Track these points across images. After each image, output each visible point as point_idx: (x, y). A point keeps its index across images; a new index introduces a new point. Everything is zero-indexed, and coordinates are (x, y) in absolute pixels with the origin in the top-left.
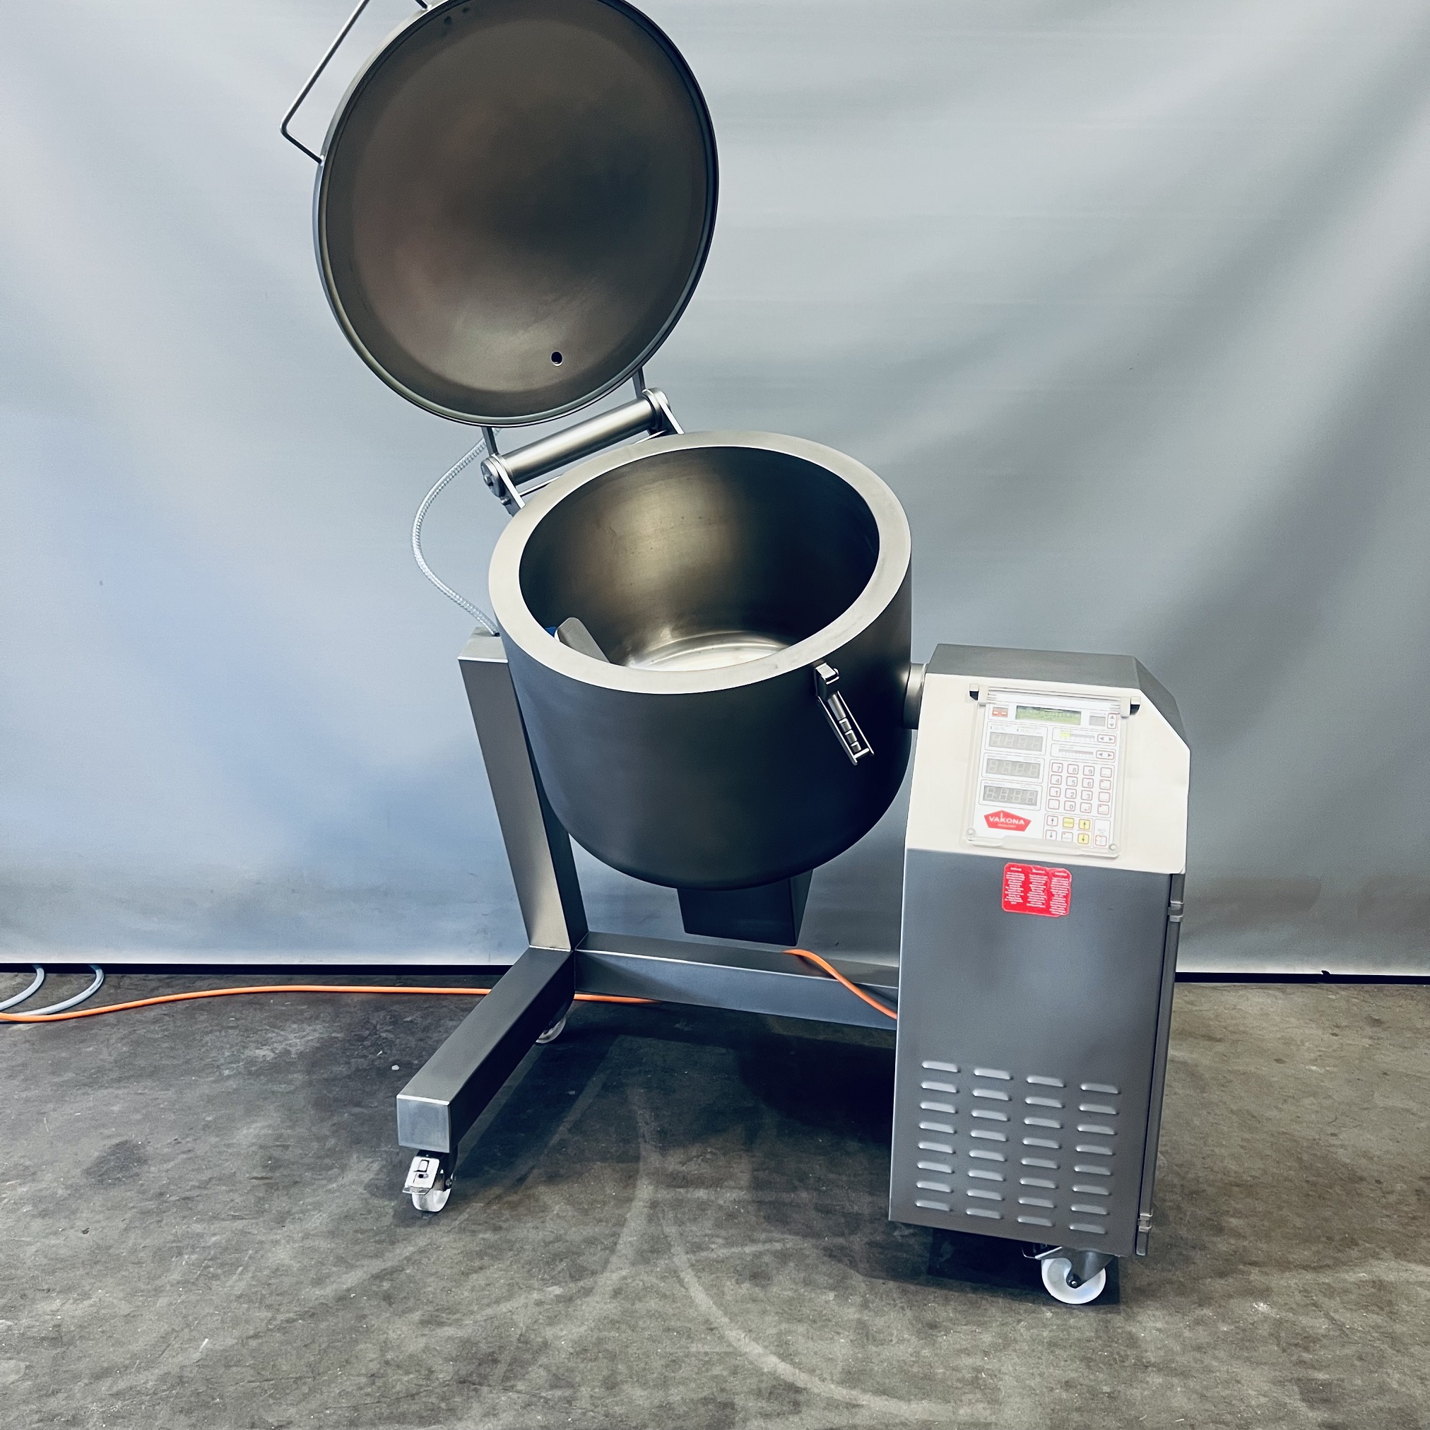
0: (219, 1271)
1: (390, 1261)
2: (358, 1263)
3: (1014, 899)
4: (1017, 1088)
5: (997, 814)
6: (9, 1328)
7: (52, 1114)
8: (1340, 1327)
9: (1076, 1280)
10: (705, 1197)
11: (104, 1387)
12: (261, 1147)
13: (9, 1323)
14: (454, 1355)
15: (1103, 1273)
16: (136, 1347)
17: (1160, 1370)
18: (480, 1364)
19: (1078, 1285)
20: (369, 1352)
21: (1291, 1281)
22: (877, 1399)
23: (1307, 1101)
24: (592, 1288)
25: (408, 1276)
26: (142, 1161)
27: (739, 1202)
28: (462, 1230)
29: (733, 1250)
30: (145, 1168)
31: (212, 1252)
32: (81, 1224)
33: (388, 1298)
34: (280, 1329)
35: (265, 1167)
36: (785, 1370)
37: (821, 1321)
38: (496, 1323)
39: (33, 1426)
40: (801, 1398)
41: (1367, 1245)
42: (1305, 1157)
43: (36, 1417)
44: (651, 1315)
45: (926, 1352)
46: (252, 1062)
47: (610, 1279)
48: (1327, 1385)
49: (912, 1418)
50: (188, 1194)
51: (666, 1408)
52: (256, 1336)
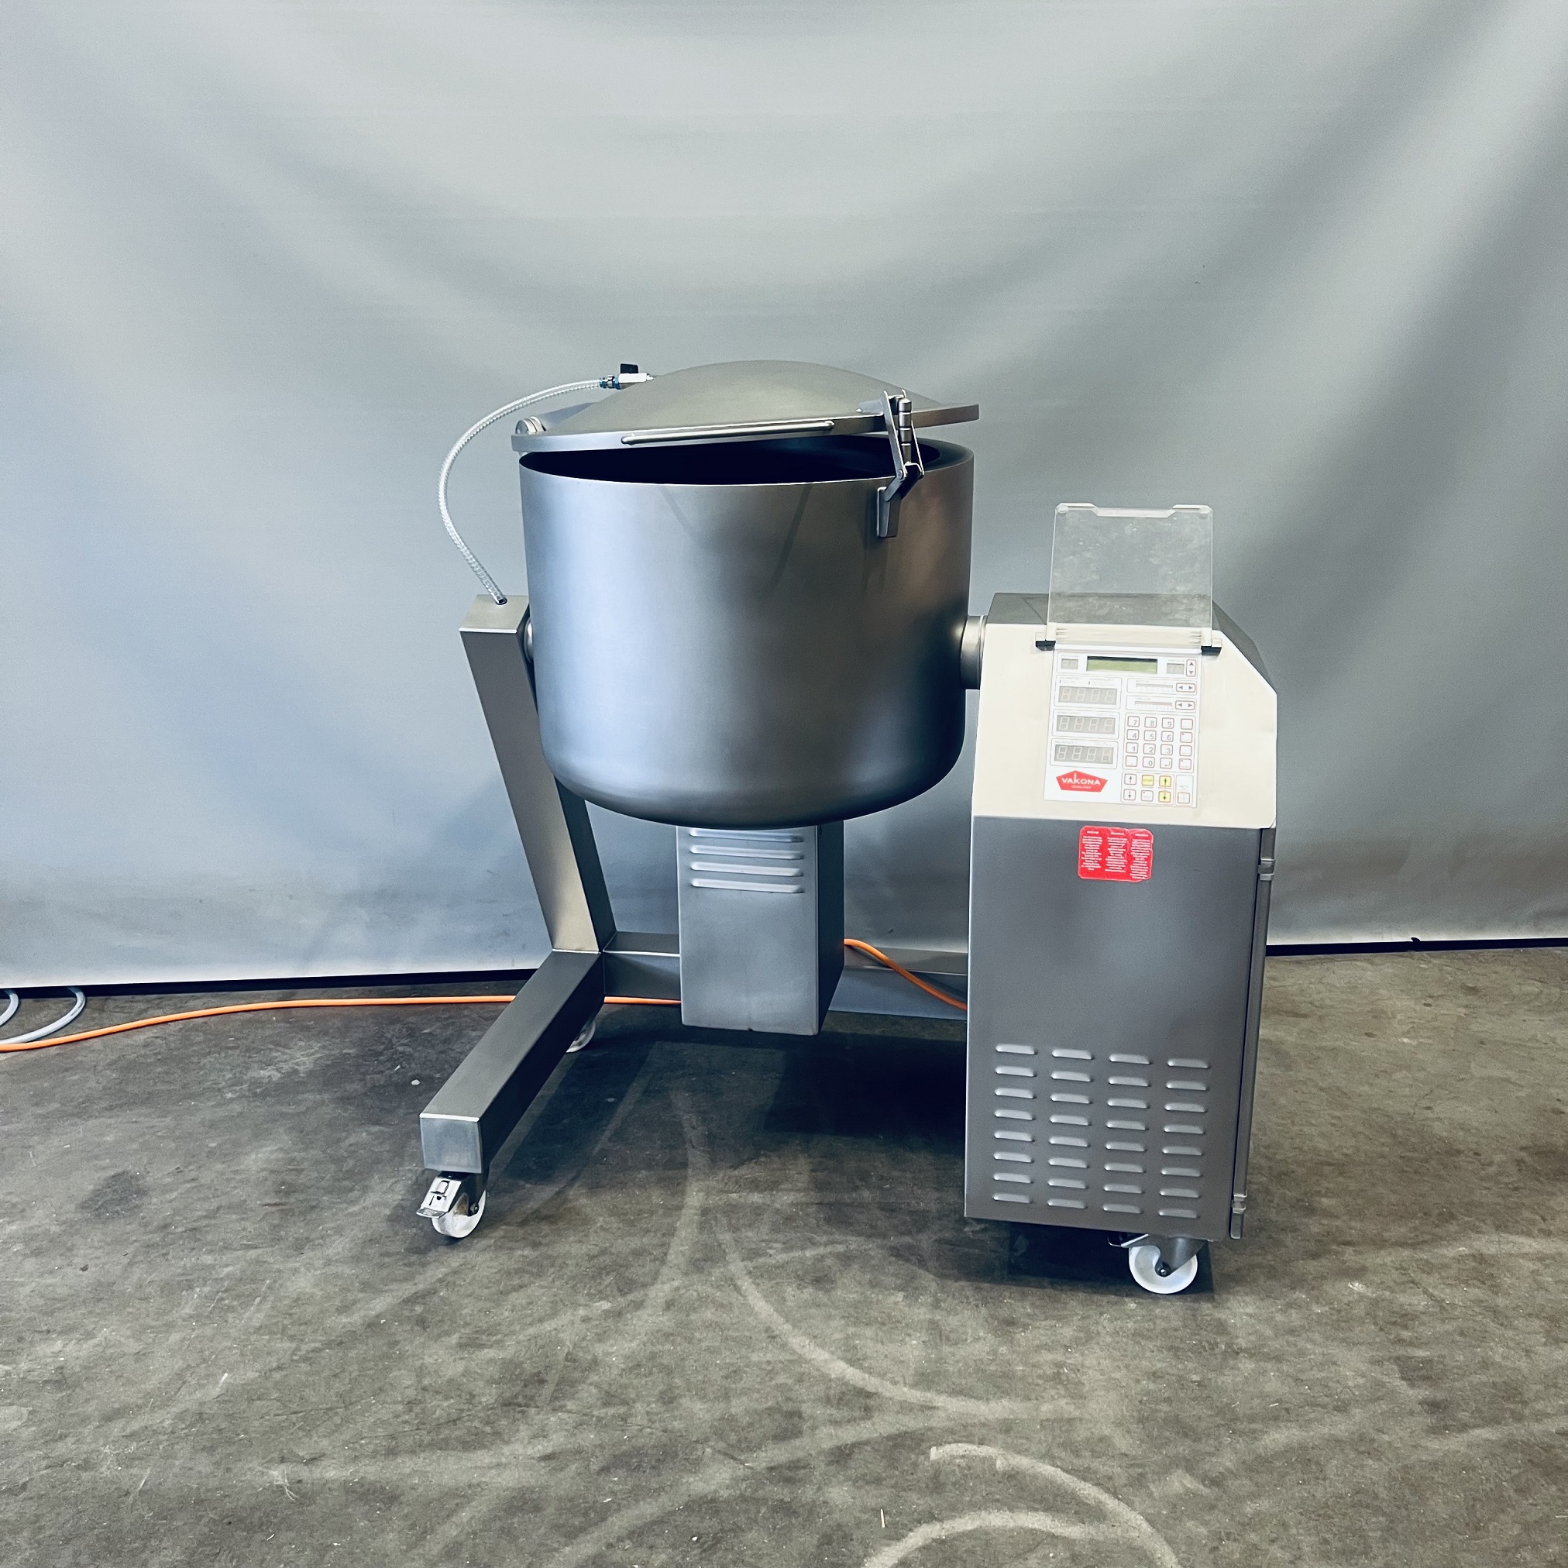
0: (235, 1303)
1: (422, 1282)
2: (386, 1288)
3: (1091, 864)
4: (1099, 1068)
5: (1070, 775)
6: (8, 1373)
7: (40, 1148)
8: (1440, 1302)
9: (1166, 1268)
10: (760, 1201)
11: (116, 1428)
12: (272, 1172)
13: (7, 1368)
14: (496, 1377)
15: (1194, 1260)
16: (149, 1386)
17: (1252, 1356)
18: (525, 1386)
19: (1168, 1274)
20: (404, 1379)
21: (1388, 1258)
22: (954, 1400)
23: (1398, 1075)
24: (643, 1301)
25: (442, 1298)
26: (142, 1192)
27: (797, 1204)
28: (498, 1248)
29: (792, 1254)
30: (145, 1199)
31: (226, 1284)
32: (79, 1261)
33: (422, 1322)
34: (305, 1359)
35: (278, 1192)
36: (854, 1375)
37: (890, 1324)
38: (540, 1342)
39: (41, 1473)
40: (871, 1402)
41: (1466, 1219)
42: (1400, 1132)
43: (44, 1463)
44: (709, 1326)
45: (1003, 1349)
46: (256, 1083)
47: (660, 1292)
48: (1428, 1361)
49: (990, 1417)
50: (195, 1225)
51: (731, 1419)
52: (279, 1368)
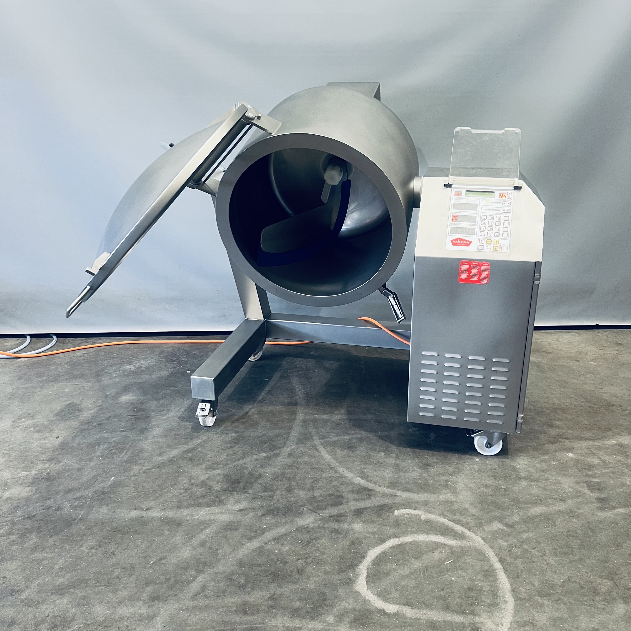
0: (117, 451)
1: (191, 445)
2: (177, 447)
3: (464, 277)
4: (464, 361)
5: (457, 240)
6: (27, 475)
7: (40, 393)
8: (604, 462)
9: (489, 445)
10: (327, 418)
11: (70, 496)
12: (131, 403)
13: (27, 473)
14: (221, 481)
15: (501, 442)
16: (82, 481)
17: (526, 480)
18: (232, 484)
19: (491, 447)
20: (184, 481)
21: (583, 444)
22: (404, 493)
24: (279, 453)
25: (199, 451)
26: (80, 410)
27: (341, 419)
28: (222, 433)
29: (339, 438)
30: (81, 413)
31: (113, 444)
32: (55, 435)
33: (191, 459)
34: (144, 472)
35: (134, 411)
36: (364, 483)
37: (379, 464)
38: (238, 468)
39: (41, 511)
40: (371, 493)
41: (616, 430)
42: (589, 397)
43: (42, 508)
44: (305, 463)
45: (425, 475)
46: (125, 371)
47: (287, 450)
48: (598, 483)
49: (419, 500)
50: (101, 422)
51: (314, 498)
52: (134, 476)
